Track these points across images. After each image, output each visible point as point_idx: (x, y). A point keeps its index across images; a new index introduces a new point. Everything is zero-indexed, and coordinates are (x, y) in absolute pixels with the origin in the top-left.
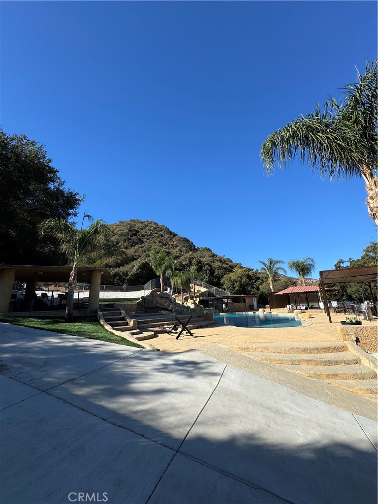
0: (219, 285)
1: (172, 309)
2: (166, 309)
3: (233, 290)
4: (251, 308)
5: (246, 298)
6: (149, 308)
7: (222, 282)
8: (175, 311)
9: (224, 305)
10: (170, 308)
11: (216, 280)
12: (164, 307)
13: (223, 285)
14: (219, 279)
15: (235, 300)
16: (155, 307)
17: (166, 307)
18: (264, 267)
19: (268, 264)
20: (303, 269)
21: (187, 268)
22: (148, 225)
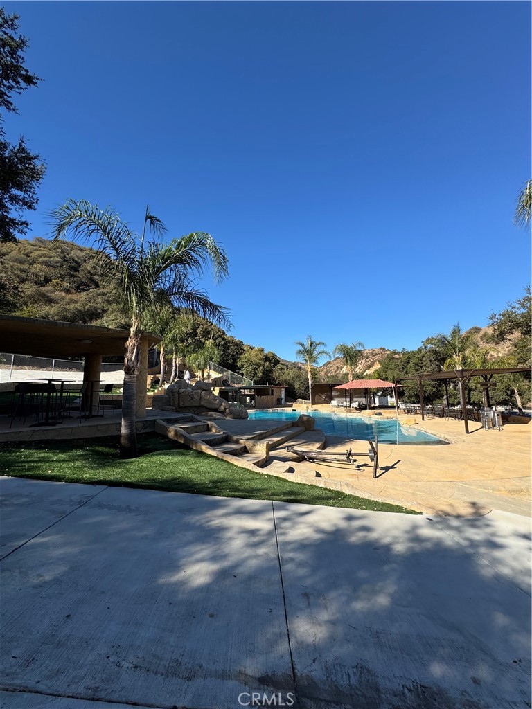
0: (234, 368)
1: (226, 409)
2: (216, 410)
3: (254, 377)
4: (279, 403)
5: (274, 389)
6: (185, 407)
7: (239, 364)
8: (231, 413)
9: (248, 398)
10: (222, 408)
11: (230, 361)
12: (213, 407)
13: (240, 369)
14: (235, 360)
15: (260, 392)
16: (196, 407)
17: (217, 406)
18: (302, 349)
19: (307, 345)
20: (351, 356)
21: (187, 340)
22: (93, 257)
